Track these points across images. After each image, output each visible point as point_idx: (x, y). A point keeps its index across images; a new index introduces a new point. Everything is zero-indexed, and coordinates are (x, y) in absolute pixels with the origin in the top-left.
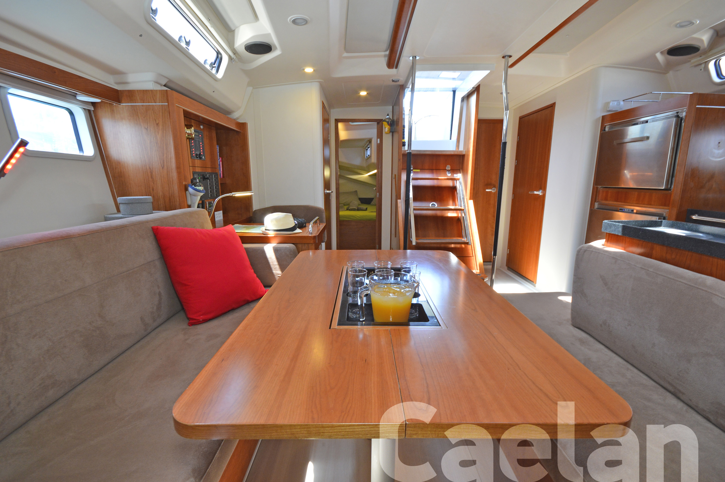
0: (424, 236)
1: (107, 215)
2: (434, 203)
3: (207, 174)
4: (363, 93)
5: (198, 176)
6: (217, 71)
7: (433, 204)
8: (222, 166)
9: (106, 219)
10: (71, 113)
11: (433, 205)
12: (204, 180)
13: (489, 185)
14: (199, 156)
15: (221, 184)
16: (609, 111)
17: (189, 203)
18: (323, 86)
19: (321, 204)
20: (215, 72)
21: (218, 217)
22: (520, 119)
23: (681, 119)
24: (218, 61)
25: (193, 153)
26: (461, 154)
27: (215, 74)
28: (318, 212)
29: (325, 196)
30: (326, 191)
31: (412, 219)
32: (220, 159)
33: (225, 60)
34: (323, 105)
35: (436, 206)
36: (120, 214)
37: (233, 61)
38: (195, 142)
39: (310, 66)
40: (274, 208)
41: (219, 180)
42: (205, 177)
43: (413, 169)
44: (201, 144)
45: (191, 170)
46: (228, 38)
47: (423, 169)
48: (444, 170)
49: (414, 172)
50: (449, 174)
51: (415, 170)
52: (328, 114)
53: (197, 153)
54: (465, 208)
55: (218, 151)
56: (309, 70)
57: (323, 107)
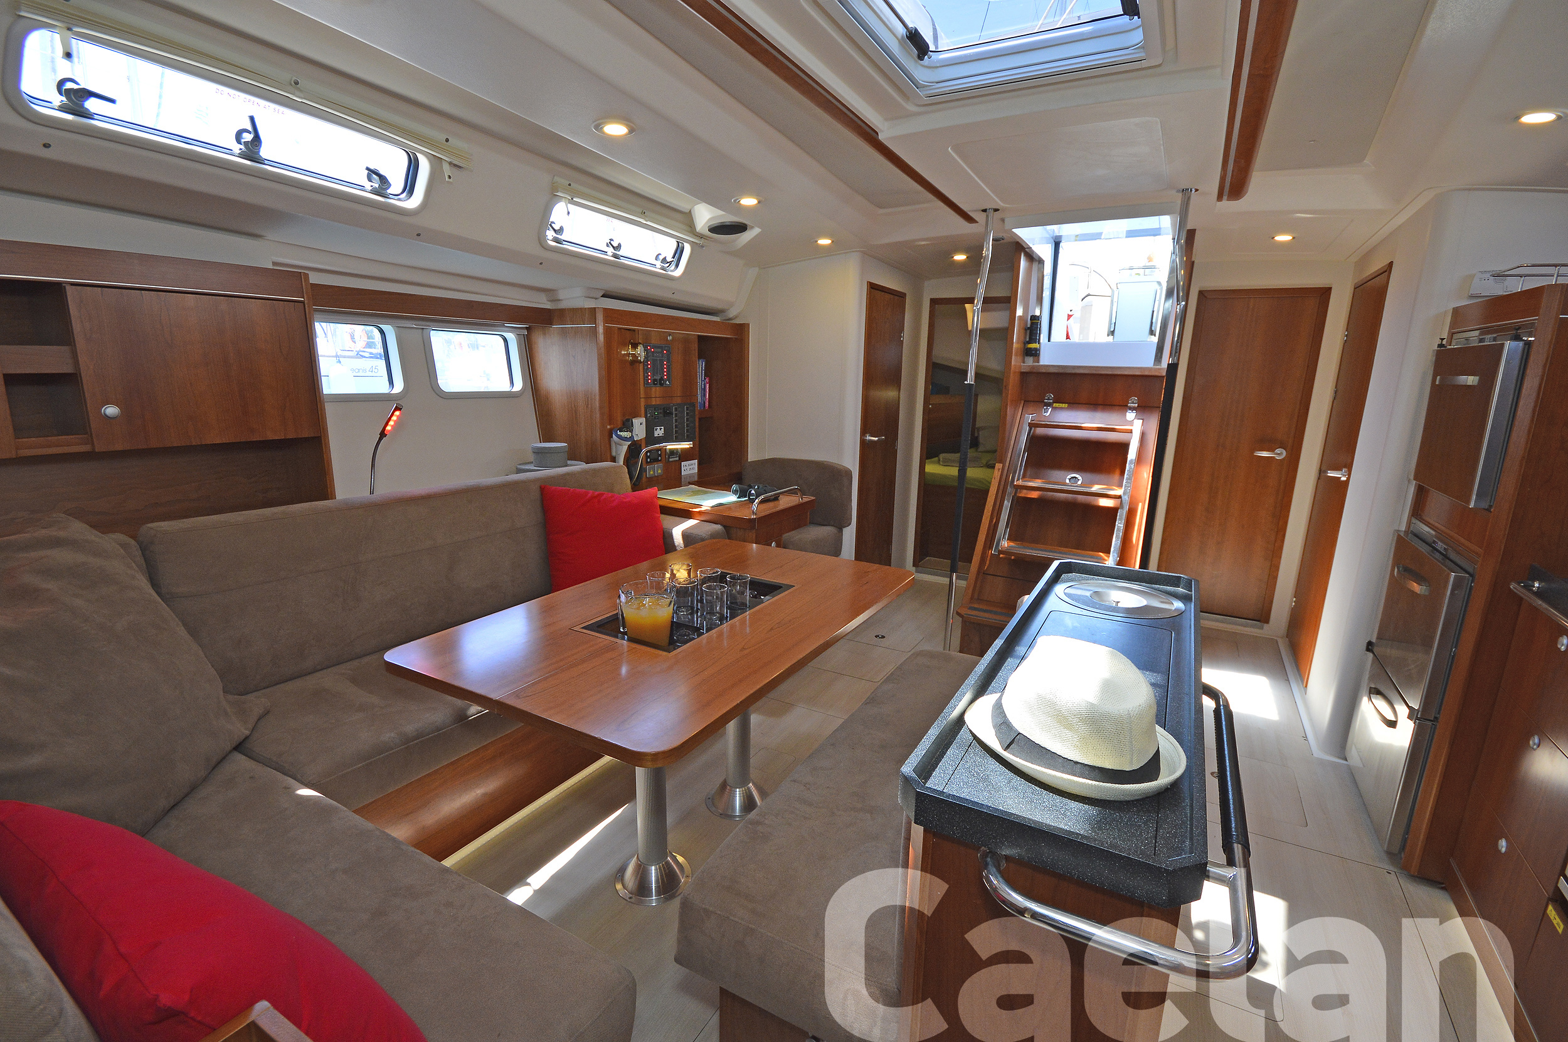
0: (1035, 541)
1: (520, 464)
2: (1077, 476)
3: (674, 405)
4: (960, 257)
5: (654, 411)
6: (677, 266)
7: (1072, 477)
8: (709, 390)
9: (519, 471)
10: (505, 340)
11: (1072, 481)
12: (664, 416)
13: (1269, 444)
14: (660, 382)
15: (700, 419)
16: (1472, 297)
17: (613, 454)
18: (873, 255)
19: (850, 460)
20: (673, 267)
21: (688, 470)
22: (1355, 288)
23: (1525, 344)
24: (679, 252)
25: (649, 379)
26: (1159, 375)
27: (672, 271)
28: (835, 475)
29: (864, 444)
30: (869, 438)
31: (1007, 504)
32: (707, 380)
33: (687, 249)
34: (872, 287)
35: (1080, 482)
36: (532, 465)
37: (702, 246)
38: (654, 362)
39: (826, 236)
40: (773, 461)
41: (697, 413)
42: (667, 412)
43: (1054, 402)
44: (665, 364)
45: (643, 403)
46: (687, 221)
47: (1075, 403)
48: (1123, 407)
49: (1053, 408)
50: (1131, 415)
51: (1057, 404)
52: (902, 296)
53: (655, 377)
54: (1124, 493)
55: (702, 368)
56: (824, 242)
57: (872, 290)
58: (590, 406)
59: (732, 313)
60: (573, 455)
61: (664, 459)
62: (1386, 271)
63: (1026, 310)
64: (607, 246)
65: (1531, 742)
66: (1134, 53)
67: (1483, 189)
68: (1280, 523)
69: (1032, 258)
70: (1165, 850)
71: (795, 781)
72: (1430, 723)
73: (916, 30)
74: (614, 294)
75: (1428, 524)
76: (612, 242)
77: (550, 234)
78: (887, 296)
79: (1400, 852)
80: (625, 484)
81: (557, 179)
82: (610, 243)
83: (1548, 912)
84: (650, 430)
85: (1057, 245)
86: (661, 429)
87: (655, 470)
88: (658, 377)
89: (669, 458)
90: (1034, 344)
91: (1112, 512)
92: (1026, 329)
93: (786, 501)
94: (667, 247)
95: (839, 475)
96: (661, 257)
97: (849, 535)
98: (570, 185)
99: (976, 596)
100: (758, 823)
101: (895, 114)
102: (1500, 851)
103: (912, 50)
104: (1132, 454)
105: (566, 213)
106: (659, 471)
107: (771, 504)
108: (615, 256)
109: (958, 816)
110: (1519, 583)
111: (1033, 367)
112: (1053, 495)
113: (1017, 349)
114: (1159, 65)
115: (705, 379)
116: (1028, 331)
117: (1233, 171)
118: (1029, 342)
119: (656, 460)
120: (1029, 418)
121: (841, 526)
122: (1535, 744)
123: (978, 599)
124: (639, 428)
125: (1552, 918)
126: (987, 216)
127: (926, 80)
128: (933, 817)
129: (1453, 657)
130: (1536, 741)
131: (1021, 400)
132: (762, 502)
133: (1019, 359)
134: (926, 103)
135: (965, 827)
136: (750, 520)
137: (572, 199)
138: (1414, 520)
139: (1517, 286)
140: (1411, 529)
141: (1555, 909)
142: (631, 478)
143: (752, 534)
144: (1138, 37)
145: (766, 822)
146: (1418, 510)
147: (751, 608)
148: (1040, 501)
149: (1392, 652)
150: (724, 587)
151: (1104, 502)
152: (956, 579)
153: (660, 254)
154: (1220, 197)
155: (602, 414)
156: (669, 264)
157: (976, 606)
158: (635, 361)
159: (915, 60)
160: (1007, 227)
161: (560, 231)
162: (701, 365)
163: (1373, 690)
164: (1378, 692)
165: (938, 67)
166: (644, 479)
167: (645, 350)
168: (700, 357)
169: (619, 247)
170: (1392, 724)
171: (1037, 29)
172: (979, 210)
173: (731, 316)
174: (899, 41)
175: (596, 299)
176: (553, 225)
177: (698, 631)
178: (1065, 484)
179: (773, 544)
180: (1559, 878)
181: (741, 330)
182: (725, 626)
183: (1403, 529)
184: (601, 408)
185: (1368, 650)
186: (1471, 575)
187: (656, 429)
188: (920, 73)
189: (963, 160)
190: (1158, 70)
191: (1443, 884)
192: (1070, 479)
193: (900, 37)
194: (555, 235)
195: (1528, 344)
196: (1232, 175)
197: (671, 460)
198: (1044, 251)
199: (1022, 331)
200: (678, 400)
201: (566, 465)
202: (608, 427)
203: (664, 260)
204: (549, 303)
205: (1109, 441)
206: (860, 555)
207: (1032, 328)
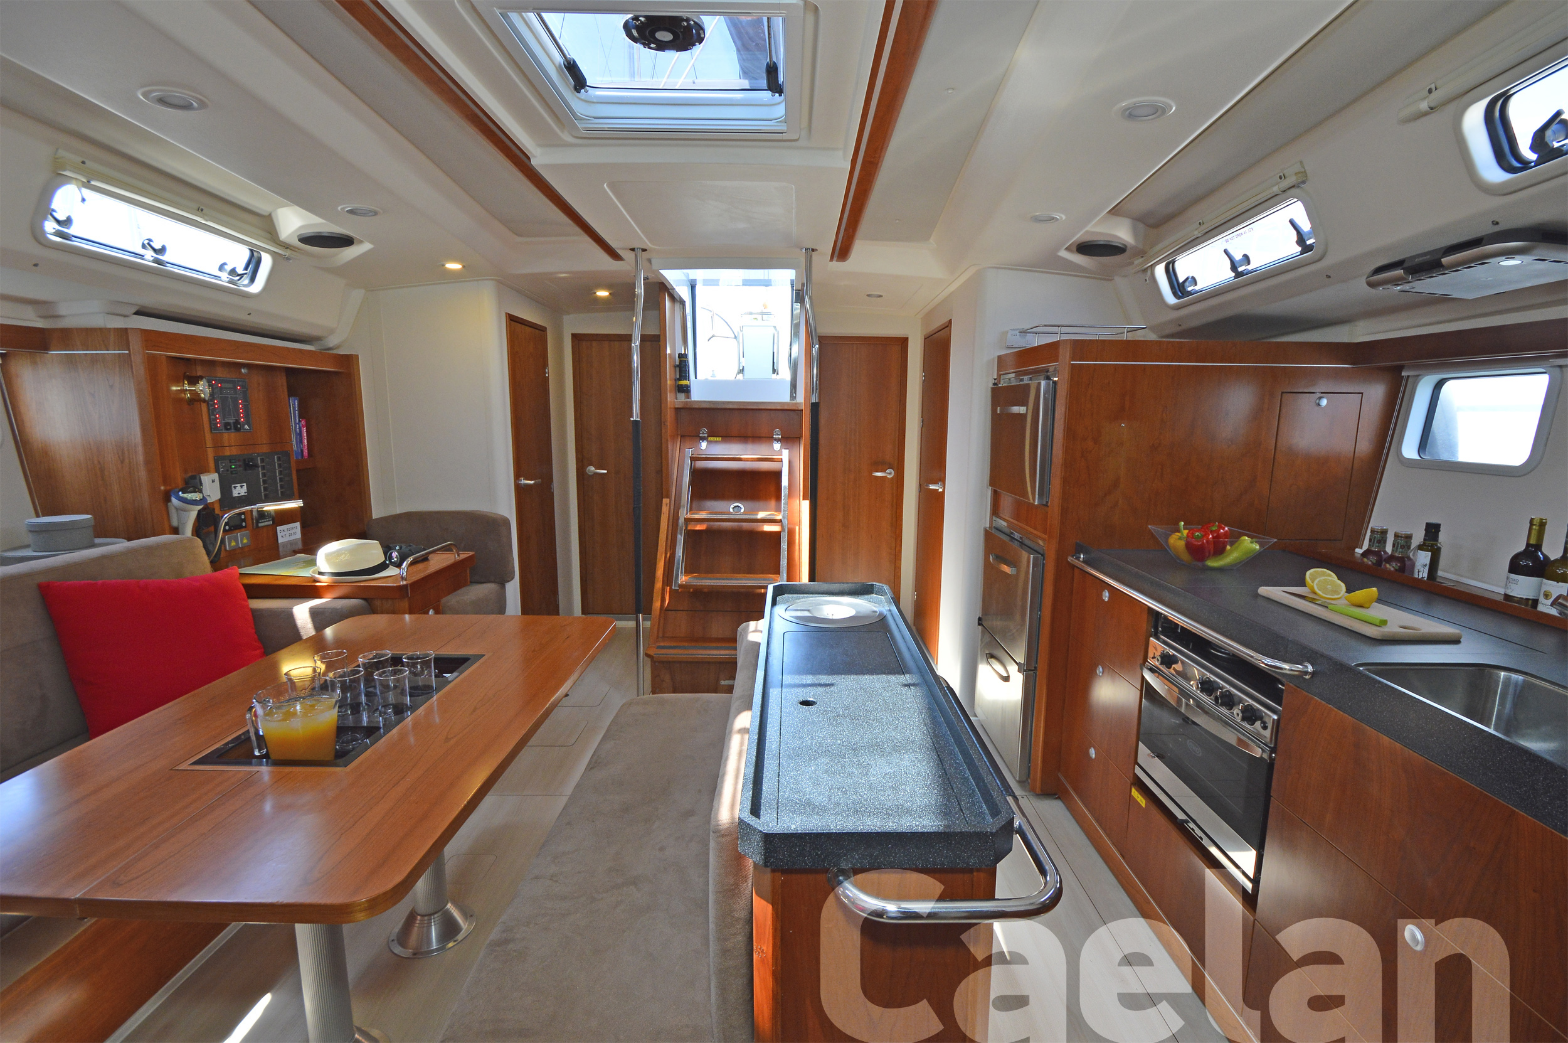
0: (710, 571)
1: (12, 552)
2: (740, 505)
3: (258, 455)
4: (603, 293)
5: (230, 462)
6: (252, 280)
7: (735, 507)
8: (307, 435)
11: (736, 509)
12: (246, 470)
13: (881, 465)
14: (236, 427)
15: (298, 471)
16: (1008, 347)
17: (175, 523)
18: (508, 285)
19: (506, 507)
20: (246, 281)
21: (288, 535)
22: (925, 339)
23: (1053, 383)
24: (254, 263)
25: (218, 423)
26: (797, 409)
27: (245, 286)
28: (492, 525)
29: (520, 490)
30: (524, 482)
31: (680, 539)
32: (303, 423)
33: (267, 261)
34: (512, 319)
35: (742, 511)
36: (30, 549)
37: (288, 259)
38: (224, 400)
39: (455, 260)
40: (408, 516)
41: (293, 464)
42: (248, 465)
43: (708, 436)
44: (241, 404)
45: (211, 454)
46: (267, 227)
47: (728, 436)
48: (770, 439)
49: (708, 441)
50: (777, 446)
51: (712, 438)
52: (543, 329)
53: (227, 420)
54: (783, 517)
55: (294, 408)
56: (453, 266)
57: (513, 323)
58: (127, 461)
59: (332, 341)
60: (102, 529)
61: (250, 522)
62: (948, 326)
63: (673, 348)
64: (144, 246)
65: (1098, 672)
66: (775, 126)
67: (1009, 269)
68: (897, 532)
69: (675, 299)
70: (973, 818)
71: (537, 878)
72: (1032, 672)
73: (574, 61)
74: (156, 312)
75: (1004, 520)
76: (151, 243)
77: (50, 226)
78: (528, 329)
79: (1027, 779)
80: (200, 564)
81: (62, 153)
82: (149, 244)
83: (1132, 794)
84: (225, 489)
85: (693, 287)
86: (242, 487)
87: (242, 539)
88: (231, 420)
89: (258, 522)
90: (685, 381)
91: (776, 536)
92: (676, 366)
93: (439, 561)
94: (238, 256)
95: (496, 525)
96: (228, 268)
97: (513, 590)
98: (83, 162)
99: (661, 635)
100: (506, 941)
101: (549, 141)
102: (1091, 758)
103: (568, 80)
104: (785, 482)
105: (80, 199)
106: (245, 541)
107: (421, 566)
108: (157, 261)
109: (808, 845)
110: (1073, 556)
111: (686, 403)
112: (720, 525)
113: (671, 385)
114: (797, 140)
115: (300, 421)
116: (678, 369)
117: (843, 237)
118: (680, 379)
119: (238, 527)
120: (689, 452)
121: (502, 580)
122: (1100, 672)
123: (663, 637)
124: (211, 487)
125: (1136, 798)
126: (636, 256)
127: (583, 113)
128: (784, 855)
129: (1040, 618)
130: (1101, 670)
131: (678, 435)
132: (412, 564)
133: (673, 395)
134: (585, 136)
135: (817, 854)
136: (400, 588)
137: (89, 182)
138: (994, 518)
139: (1036, 341)
140: (994, 525)
141: (1137, 790)
142: (208, 553)
143: (405, 604)
144: (780, 111)
145: (518, 936)
146: (995, 511)
147: (438, 690)
148: (708, 531)
149: (997, 623)
150: (401, 672)
151: (767, 528)
152: (643, 620)
153: (225, 264)
154: (832, 259)
155: (150, 471)
156: (238, 278)
157: (662, 644)
158: (196, 399)
159: (572, 92)
160: (655, 267)
161: (68, 222)
162: (294, 403)
163: (988, 655)
164: (992, 656)
165: (593, 102)
166: (223, 554)
167: (209, 386)
168: (290, 395)
169: (162, 251)
170: (1006, 679)
171: (679, 85)
172: (626, 249)
173: (331, 345)
174: (556, 68)
175: (125, 316)
176: (54, 214)
177: (372, 731)
178: (730, 513)
179: (431, 612)
180: (1135, 766)
181: (348, 363)
182: (410, 719)
183: (988, 525)
184: (147, 462)
185: (979, 624)
186: (1042, 555)
187: (235, 487)
188: (576, 103)
189: (617, 198)
190: (793, 143)
191: (1056, 795)
192: (733, 508)
193: (557, 65)
194: (58, 227)
195: (1055, 383)
196: (842, 241)
197: (260, 525)
198: (684, 292)
199: (673, 369)
200: (265, 449)
201: (93, 546)
202: (162, 488)
203: (233, 272)
204: (42, 320)
205: (762, 470)
206: (526, 609)
207: (682, 367)
